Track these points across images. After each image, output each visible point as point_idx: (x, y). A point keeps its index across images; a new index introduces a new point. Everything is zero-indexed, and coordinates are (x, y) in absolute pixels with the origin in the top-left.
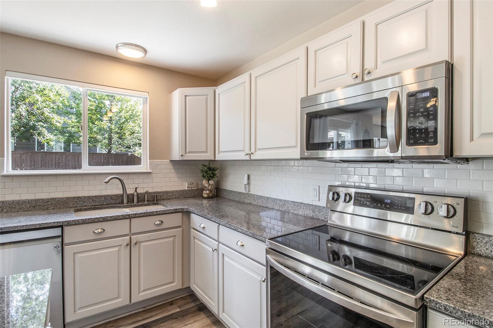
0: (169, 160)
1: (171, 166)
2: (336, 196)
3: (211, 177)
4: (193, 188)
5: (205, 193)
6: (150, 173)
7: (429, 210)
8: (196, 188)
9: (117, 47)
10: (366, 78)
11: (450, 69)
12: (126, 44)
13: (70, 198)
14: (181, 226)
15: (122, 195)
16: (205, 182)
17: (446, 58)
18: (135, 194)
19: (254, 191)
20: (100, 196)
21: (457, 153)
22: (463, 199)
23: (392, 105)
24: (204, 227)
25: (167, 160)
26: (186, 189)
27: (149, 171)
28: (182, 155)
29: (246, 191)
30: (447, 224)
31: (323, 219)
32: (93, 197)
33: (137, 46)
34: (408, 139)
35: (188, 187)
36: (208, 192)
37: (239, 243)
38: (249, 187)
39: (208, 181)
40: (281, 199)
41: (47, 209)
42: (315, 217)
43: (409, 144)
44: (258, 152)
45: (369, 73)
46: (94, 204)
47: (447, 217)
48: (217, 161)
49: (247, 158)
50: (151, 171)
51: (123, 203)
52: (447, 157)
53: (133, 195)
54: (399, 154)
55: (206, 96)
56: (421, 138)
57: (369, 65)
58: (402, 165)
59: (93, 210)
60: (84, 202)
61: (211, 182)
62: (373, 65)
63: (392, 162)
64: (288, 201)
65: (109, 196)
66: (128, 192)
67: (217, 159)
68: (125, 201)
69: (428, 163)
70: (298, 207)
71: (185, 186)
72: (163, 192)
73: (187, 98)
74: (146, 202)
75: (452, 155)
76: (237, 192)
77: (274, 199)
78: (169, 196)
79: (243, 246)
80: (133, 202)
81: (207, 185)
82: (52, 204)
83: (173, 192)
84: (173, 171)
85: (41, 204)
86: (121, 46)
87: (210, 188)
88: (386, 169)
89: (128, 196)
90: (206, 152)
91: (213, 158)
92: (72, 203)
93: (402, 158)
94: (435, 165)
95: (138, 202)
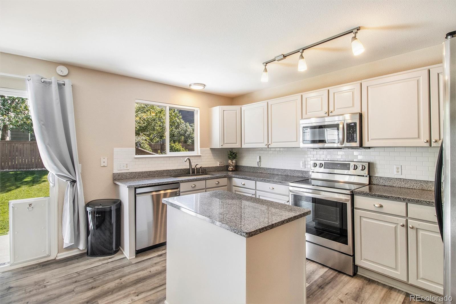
0: (209, 148)
1: (210, 152)
2: (315, 165)
3: (234, 158)
4: (222, 165)
5: (230, 168)
6: (200, 156)
7: (355, 168)
8: (223, 165)
9: (190, 85)
10: (330, 114)
11: (361, 115)
12: (195, 84)
13: (165, 170)
14: (226, 185)
15: (189, 169)
16: (230, 161)
17: (360, 111)
18: (195, 168)
19: (263, 165)
20: (178, 170)
21: (364, 146)
22: (368, 163)
23: (341, 126)
24: (244, 184)
25: (208, 148)
26: (218, 166)
27: (199, 154)
28: (222, 145)
29: (258, 166)
30: (362, 173)
31: (308, 177)
32: (175, 170)
33: (201, 84)
34: (347, 140)
35: (219, 165)
36: (232, 167)
37: (271, 188)
38: (260, 163)
39: (232, 160)
40: (283, 169)
41: (155, 177)
42: (303, 177)
43: (347, 142)
44: (273, 144)
45: (332, 112)
46: (175, 174)
47: (362, 170)
48: (243, 149)
49: (266, 146)
50: (201, 155)
51: (190, 173)
52: (360, 147)
53: (194, 168)
54: (344, 146)
55: (236, 111)
56: (351, 140)
57: (331, 109)
58: (344, 150)
59: (176, 177)
60: (171, 173)
61: (234, 161)
62: (333, 109)
63: (341, 148)
64: (287, 170)
65: (182, 169)
66: (192, 168)
67: (242, 147)
68: (191, 172)
69: (355, 149)
70: (294, 172)
71: (218, 164)
72: (207, 167)
73: (225, 112)
74: (201, 173)
75: (362, 146)
76: (251, 167)
77: (278, 169)
78: (210, 170)
79: (273, 189)
80: (194, 173)
81: (231, 163)
82: (157, 174)
83: (212, 167)
84: (211, 155)
85: (152, 173)
86: (193, 85)
87: (233, 165)
88: (338, 152)
89: (192, 169)
90: (236, 143)
91: (240, 147)
92: (165, 173)
93: (345, 147)
94: (358, 150)
95: (197, 173)
